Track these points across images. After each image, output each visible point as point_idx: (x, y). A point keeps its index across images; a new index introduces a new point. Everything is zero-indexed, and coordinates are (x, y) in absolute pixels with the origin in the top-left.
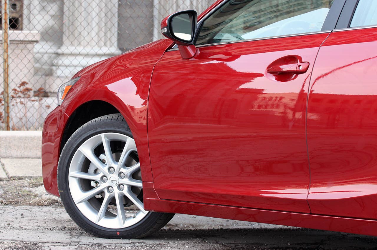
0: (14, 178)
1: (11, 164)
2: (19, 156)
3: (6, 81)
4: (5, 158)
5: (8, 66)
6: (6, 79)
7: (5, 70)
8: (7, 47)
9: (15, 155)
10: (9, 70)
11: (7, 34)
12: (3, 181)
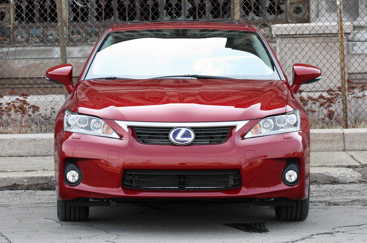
0: (366, 166)
1: (358, 156)
2: (361, 149)
4: (350, 151)
5: (345, 73)
7: (342, 77)
8: (344, 58)
9: (357, 148)
11: (343, 46)
12: (359, 167)
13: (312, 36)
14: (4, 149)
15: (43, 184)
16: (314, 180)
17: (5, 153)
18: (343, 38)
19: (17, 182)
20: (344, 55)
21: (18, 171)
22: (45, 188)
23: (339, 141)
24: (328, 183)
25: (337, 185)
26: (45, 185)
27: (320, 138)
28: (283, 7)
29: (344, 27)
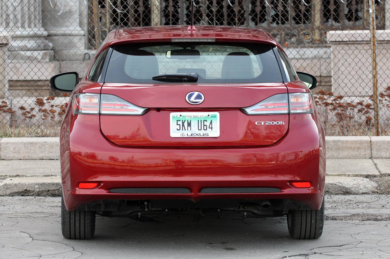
0: (385, 175)
1: (382, 164)
2: (388, 157)
3: (376, 93)
4: (377, 158)
5: (377, 81)
6: (376, 92)
7: (374, 85)
8: (376, 65)
9: (384, 156)
10: (377, 84)
11: (375, 54)
12: (377, 177)
13: (364, 42)
14: (35, 153)
15: (54, 190)
16: (326, 190)
17: (36, 156)
18: (375, 46)
19: (28, 188)
20: (376, 63)
21: (38, 176)
22: (56, 194)
23: (367, 148)
24: (340, 194)
25: (349, 196)
26: (56, 192)
27: (347, 145)
28: (360, 14)
29: (376, 36)
